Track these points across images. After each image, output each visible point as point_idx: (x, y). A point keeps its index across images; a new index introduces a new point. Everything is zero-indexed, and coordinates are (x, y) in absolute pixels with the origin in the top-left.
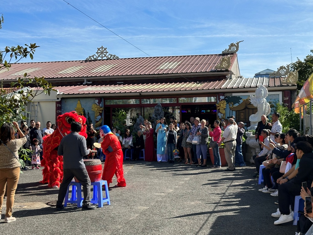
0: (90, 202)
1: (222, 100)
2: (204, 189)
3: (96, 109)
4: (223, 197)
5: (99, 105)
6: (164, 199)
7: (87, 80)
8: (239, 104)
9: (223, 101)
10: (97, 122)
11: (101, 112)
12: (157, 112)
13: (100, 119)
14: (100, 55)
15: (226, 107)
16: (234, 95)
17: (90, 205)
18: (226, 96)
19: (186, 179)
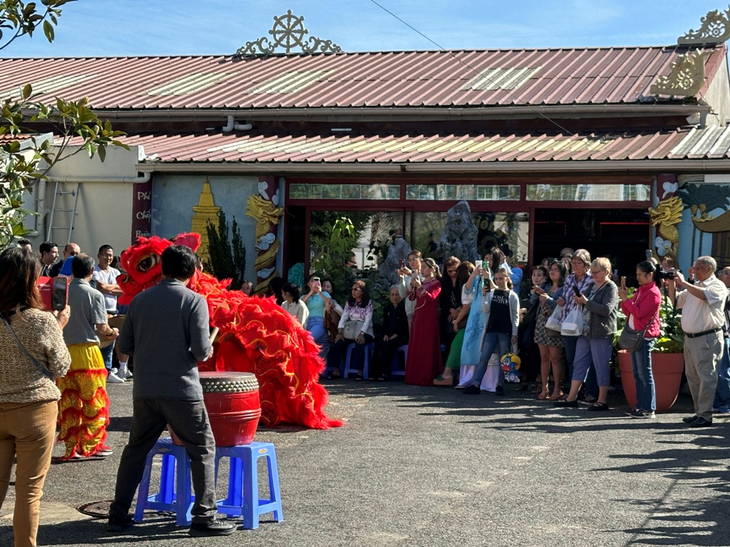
0: (215, 509)
1: (669, 195)
2: (594, 482)
3: (261, 211)
4: (655, 515)
5: (271, 200)
6: (461, 511)
7: (236, 117)
8: (725, 212)
9: (671, 199)
10: (263, 252)
11: (275, 221)
12: (454, 227)
13: (271, 245)
14: (281, 39)
15: (681, 221)
16: (710, 179)
17: (215, 518)
18: (685, 181)
19: (536, 447)
